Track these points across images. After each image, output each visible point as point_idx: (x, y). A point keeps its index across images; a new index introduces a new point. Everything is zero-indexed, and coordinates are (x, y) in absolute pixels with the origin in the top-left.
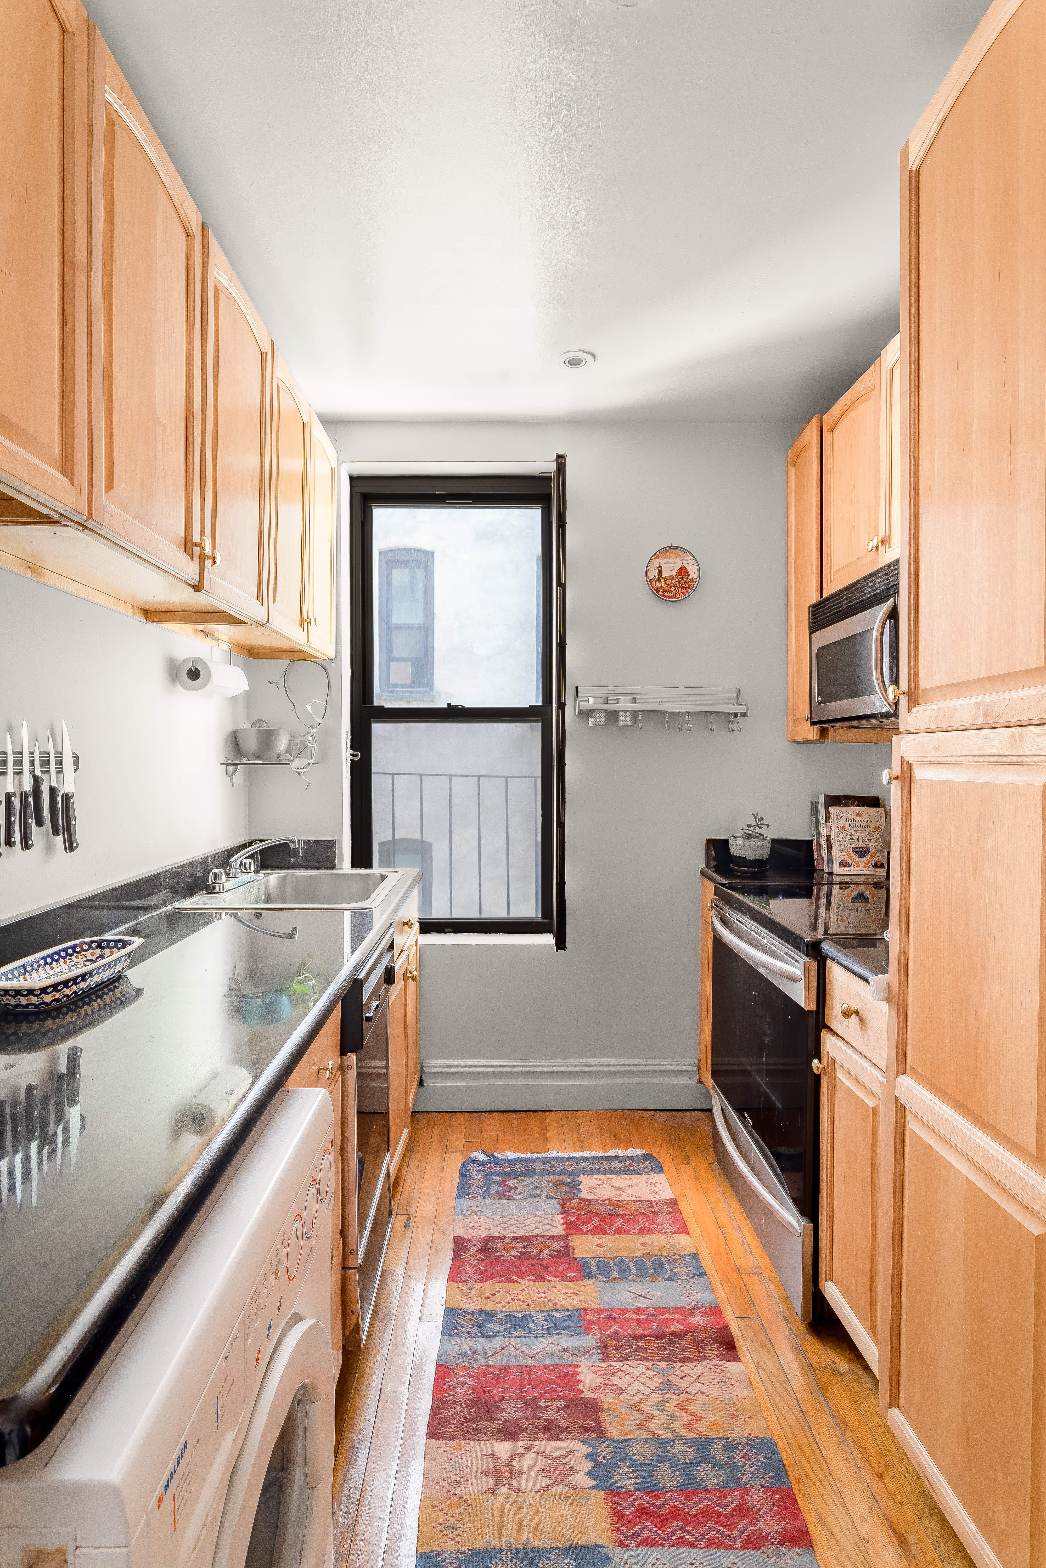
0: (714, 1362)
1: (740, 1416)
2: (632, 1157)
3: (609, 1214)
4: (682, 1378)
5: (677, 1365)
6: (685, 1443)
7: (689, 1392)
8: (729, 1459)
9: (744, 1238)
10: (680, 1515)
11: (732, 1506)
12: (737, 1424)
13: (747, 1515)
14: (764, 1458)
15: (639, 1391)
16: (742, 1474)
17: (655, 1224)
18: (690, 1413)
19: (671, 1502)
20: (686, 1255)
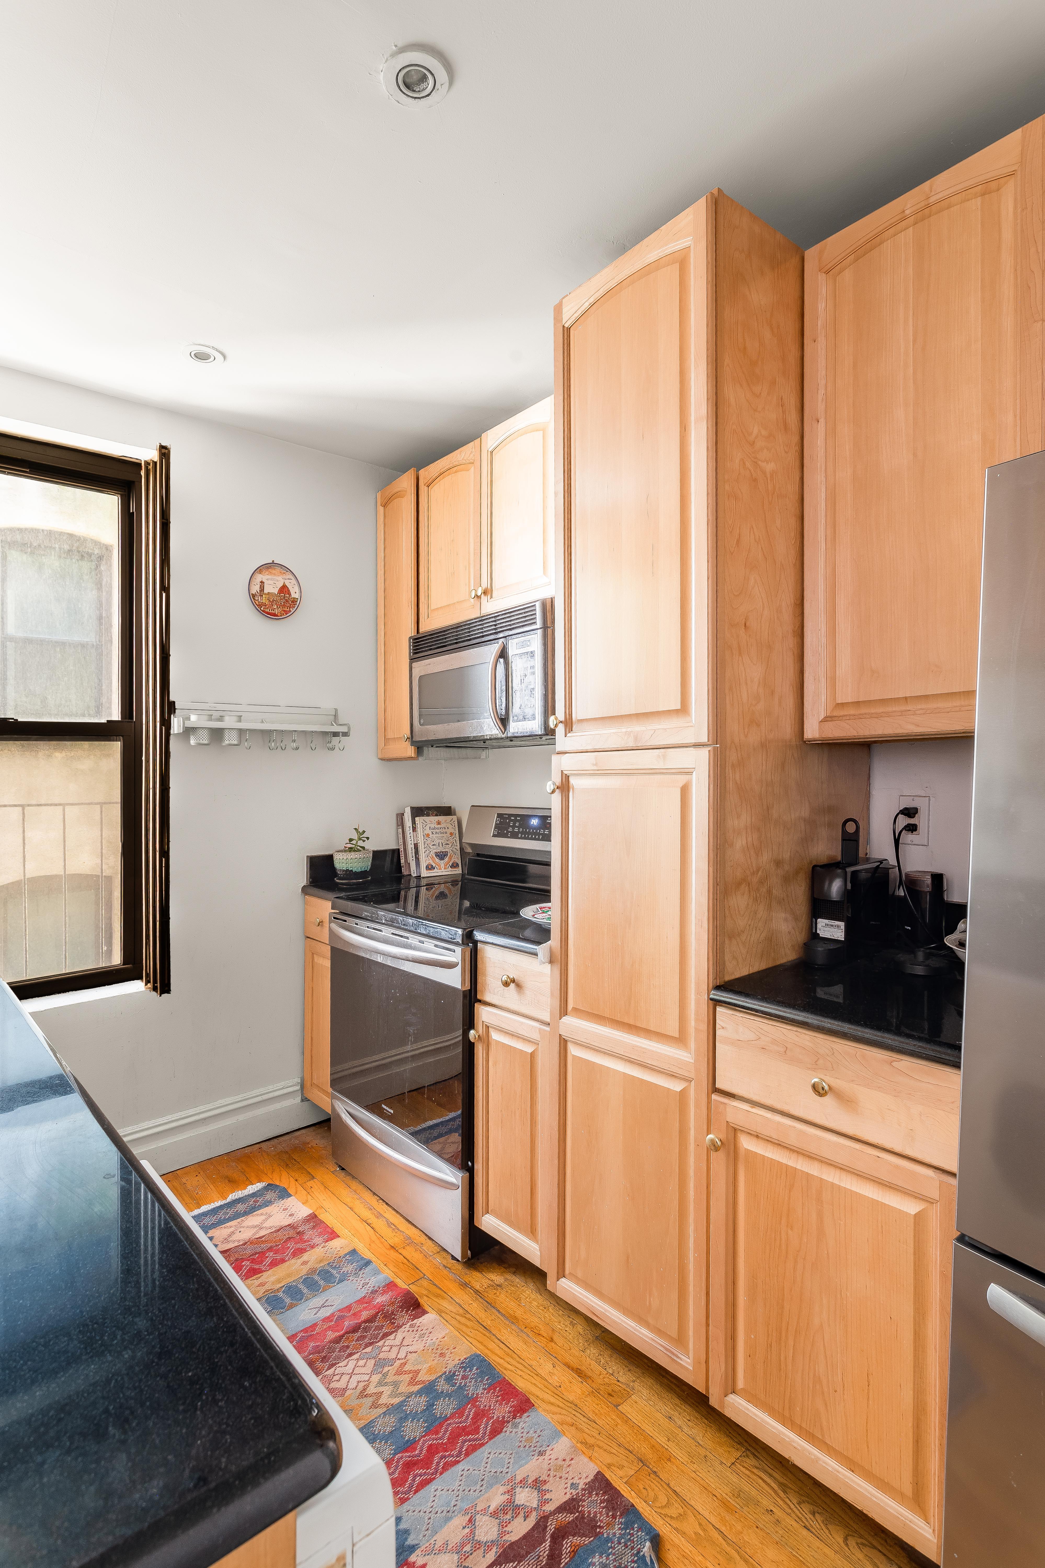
0: (409, 1324)
1: (446, 1352)
2: (253, 1193)
3: (256, 1253)
4: (389, 1351)
5: (380, 1343)
6: (416, 1396)
7: (400, 1358)
8: (453, 1386)
9: (387, 1221)
10: (437, 1448)
11: (471, 1416)
12: (447, 1358)
13: (484, 1416)
14: (477, 1369)
15: (358, 1382)
16: (467, 1390)
17: (305, 1242)
18: (410, 1372)
19: (426, 1445)
20: (346, 1255)
